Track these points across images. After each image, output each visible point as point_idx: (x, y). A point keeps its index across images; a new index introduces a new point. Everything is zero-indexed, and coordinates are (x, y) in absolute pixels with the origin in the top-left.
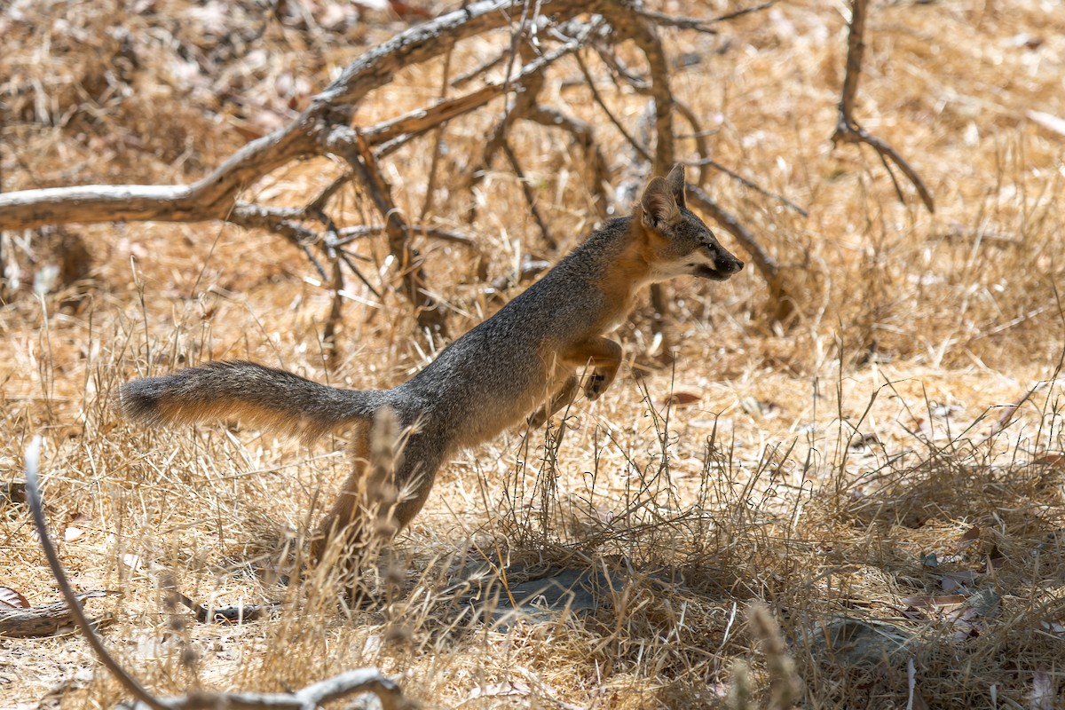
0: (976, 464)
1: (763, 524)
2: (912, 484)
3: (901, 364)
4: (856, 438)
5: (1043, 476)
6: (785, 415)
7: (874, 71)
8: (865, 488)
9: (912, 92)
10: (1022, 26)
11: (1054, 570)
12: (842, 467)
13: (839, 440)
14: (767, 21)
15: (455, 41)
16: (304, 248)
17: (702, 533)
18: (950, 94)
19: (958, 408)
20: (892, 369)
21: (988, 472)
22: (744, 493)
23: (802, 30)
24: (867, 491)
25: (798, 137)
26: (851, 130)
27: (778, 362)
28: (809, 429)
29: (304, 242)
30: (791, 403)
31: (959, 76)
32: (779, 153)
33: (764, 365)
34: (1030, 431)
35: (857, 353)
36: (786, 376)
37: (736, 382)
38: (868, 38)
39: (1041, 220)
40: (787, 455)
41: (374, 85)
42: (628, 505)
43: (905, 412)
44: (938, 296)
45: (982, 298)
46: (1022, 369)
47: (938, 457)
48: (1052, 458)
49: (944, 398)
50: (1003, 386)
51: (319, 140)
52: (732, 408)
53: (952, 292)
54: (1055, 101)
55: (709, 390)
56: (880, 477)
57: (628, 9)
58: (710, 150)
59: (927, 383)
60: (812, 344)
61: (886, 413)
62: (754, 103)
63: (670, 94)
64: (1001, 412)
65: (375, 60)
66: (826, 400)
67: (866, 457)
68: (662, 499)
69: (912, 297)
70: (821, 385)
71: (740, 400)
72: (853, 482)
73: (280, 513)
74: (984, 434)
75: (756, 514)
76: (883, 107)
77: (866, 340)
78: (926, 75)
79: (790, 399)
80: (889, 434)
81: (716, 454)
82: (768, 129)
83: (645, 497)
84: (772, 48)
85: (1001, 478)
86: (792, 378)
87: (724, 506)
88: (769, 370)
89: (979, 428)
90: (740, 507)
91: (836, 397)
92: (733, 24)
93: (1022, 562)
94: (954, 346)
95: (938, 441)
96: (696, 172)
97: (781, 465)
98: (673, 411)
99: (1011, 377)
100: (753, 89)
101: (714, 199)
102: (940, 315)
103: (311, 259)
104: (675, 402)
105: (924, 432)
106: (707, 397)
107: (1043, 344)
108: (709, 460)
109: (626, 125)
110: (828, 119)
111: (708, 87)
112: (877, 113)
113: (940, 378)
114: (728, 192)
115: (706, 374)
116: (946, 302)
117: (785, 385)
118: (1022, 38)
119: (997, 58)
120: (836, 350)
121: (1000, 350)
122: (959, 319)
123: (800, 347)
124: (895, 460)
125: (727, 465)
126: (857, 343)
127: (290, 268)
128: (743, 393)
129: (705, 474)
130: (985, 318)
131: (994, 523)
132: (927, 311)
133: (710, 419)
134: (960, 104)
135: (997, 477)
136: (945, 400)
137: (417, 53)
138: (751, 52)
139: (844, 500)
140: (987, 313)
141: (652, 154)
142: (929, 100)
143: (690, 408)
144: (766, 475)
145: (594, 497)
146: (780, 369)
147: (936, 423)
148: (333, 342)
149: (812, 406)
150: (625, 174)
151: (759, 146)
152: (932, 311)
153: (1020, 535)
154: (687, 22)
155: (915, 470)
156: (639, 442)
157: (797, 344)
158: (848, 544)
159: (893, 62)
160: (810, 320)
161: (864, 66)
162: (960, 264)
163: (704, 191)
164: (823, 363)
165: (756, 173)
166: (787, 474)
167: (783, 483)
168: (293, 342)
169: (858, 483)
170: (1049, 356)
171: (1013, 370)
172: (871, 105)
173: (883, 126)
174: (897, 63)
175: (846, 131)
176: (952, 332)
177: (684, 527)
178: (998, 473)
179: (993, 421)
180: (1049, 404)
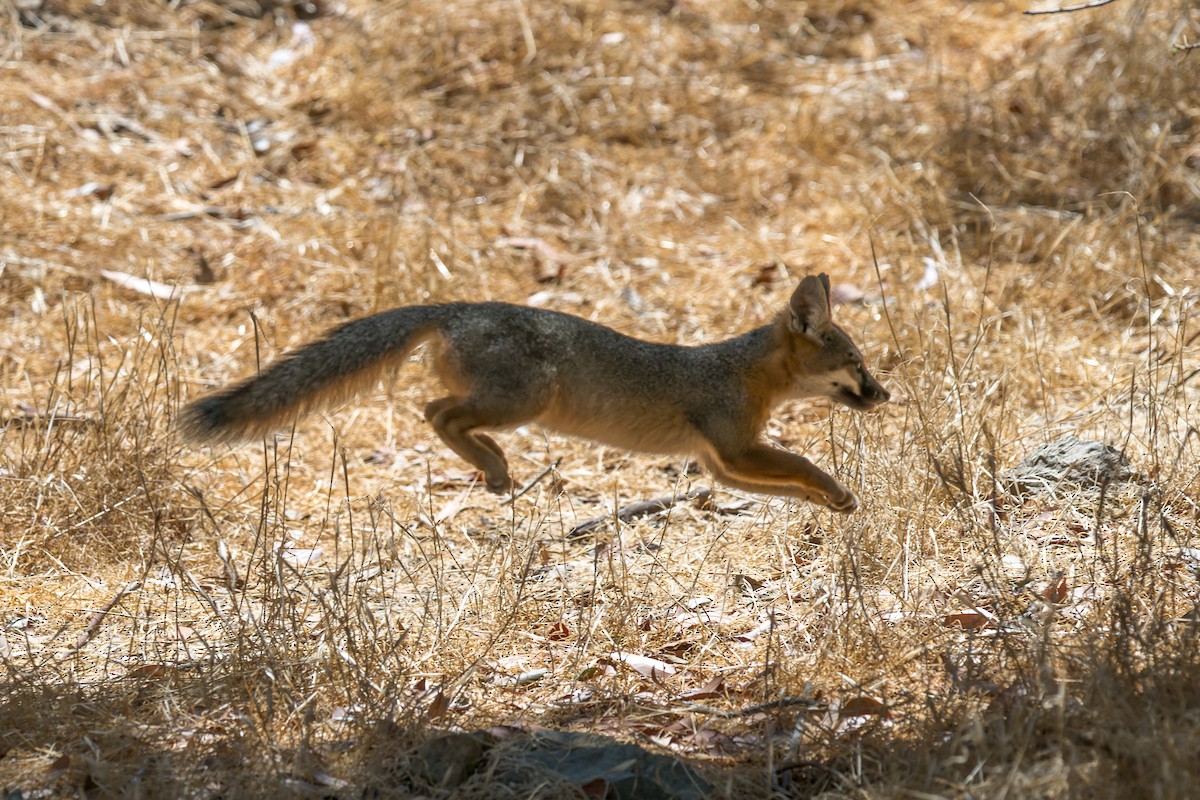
0: (62, 682)
5: (140, 690)
10: (90, 174)
18: (10, 256)
19: (39, 618)
21: (76, 691)
31: (19, 235)
34: (123, 639)
39: (123, 395)
44: (9, 490)
45: (59, 489)
46: (110, 568)
47: (17, 676)
48: (150, 668)
49: (22, 607)
50: (91, 589)
53: (25, 486)
54: (131, 258)
64: (89, 619)
85: (92, 696)
89: (64, 640)
93: (120, 792)
94: (30, 547)
95: (16, 658)
99: (98, 579)
102: (12, 513)
107: (133, 539)
113: (16, 585)
116: (18, 497)
118: (88, 188)
119: (62, 211)
121: (83, 548)
122: (35, 515)
130: (65, 513)
131: (87, 749)
134: (22, 266)
135: (88, 695)
136: (23, 610)
140: (65, 506)
147: (13, 637)
153: (118, 760)
162: (31, 452)
170: (140, 552)
171: (100, 571)
176: (27, 531)
178: (88, 691)
179: (80, 631)
180: (142, 608)
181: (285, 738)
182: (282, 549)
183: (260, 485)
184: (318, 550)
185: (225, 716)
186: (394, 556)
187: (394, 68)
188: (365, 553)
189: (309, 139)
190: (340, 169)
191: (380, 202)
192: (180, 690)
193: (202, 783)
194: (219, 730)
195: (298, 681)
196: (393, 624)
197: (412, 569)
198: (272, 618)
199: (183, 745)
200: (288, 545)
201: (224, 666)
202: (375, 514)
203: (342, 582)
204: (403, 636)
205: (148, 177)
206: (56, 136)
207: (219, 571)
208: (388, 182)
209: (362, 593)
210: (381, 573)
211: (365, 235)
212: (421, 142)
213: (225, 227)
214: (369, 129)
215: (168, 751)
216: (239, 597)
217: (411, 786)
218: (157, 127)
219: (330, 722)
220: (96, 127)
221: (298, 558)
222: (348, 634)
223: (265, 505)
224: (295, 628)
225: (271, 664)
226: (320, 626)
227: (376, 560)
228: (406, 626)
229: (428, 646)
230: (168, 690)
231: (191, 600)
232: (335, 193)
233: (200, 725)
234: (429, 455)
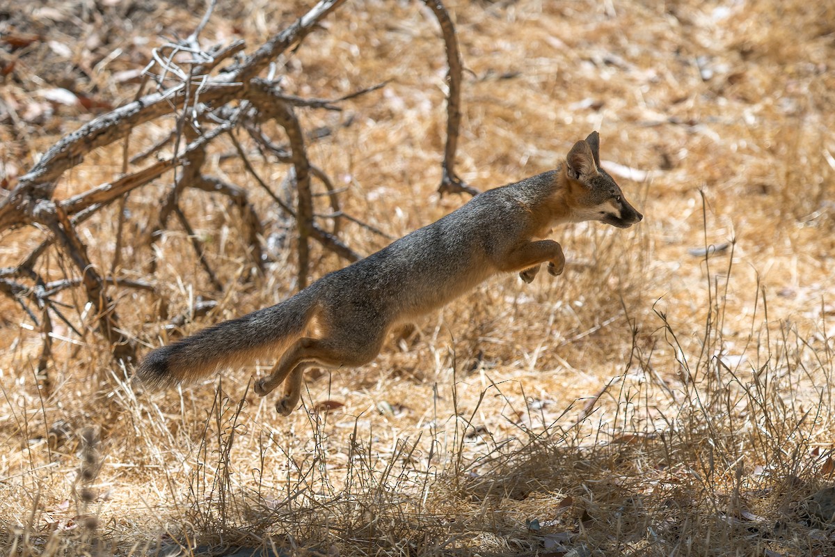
0: (566, 446)
1: (399, 503)
2: (517, 465)
3: (503, 368)
4: (470, 430)
5: (621, 453)
6: (412, 415)
7: (470, 135)
8: (479, 470)
9: (501, 149)
10: (586, 92)
11: (633, 528)
12: (459, 454)
13: (456, 432)
14: (382, 98)
15: (131, 127)
16: (19, 300)
17: (350, 512)
18: (532, 150)
19: (551, 402)
20: (496, 373)
21: (576, 452)
22: (382, 479)
23: (411, 105)
24: (481, 472)
25: (412, 191)
26: (453, 182)
27: (405, 372)
28: (432, 425)
29: (18, 296)
30: (417, 405)
31: (538, 135)
32: (397, 204)
33: (394, 376)
34: (609, 417)
35: (467, 362)
36: (411, 383)
37: (372, 390)
38: (463, 109)
39: (610, 248)
40: (415, 446)
41: (68, 166)
42: (289, 494)
43: (508, 407)
44: (530, 313)
45: (565, 312)
46: (600, 367)
47: (536, 442)
48: (627, 438)
49: (539, 394)
50: (586, 382)
51: (26, 212)
52: (369, 410)
53: (541, 309)
54: (616, 151)
55: (351, 398)
56: (491, 460)
57: (269, 94)
58: (341, 204)
59: (525, 383)
60: (431, 356)
61: (494, 409)
62: (375, 165)
63: (307, 161)
64: (585, 402)
65: (68, 146)
66: (444, 400)
67: (479, 445)
68: (317, 487)
69: (509, 315)
70: (440, 389)
71: (376, 405)
72: (470, 465)
73: (10, 515)
74: (572, 421)
75: (392, 495)
76: (479, 163)
77: (474, 350)
78: (512, 135)
79: (415, 401)
80: (497, 425)
81: (358, 449)
82: (388, 185)
83: (303, 486)
84: (388, 120)
85: (588, 456)
86: (416, 384)
87: (366, 491)
88: (398, 379)
89: (568, 417)
90: (380, 490)
91: (452, 398)
92: (355, 102)
93: (607, 523)
94: (545, 352)
95: (535, 429)
96: (331, 222)
97: (410, 454)
98: (322, 416)
99: (591, 375)
100: (374, 153)
101: (347, 244)
102: (533, 328)
103: (25, 308)
104: (323, 409)
105: (524, 422)
106: (349, 403)
107: (616, 347)
108: (353, 454)
109: (273, 188)
110: (435, 175)
111: (337, 154)
112: (474, 168)
113: (535, 378)
114: (358, 238)
115: (347, 385)
116: (537, 317)
117: (411, 391)
118: (587, 103)
119: (568, 119)
120: (450, 360)
121: (582, 353)
122: (548, 330)
123: (422, 359)
124: (502, 446)
125: (367, 457)
126: (467, 353)
127: (9, 317)
128: (378, 398)
129: (350, 466)
130: (569, 328)
131: (584, 492)
132: (522, 325)
133: (352, 421)
134: (540, 157)
135: (585, 455)
136: (540, 395)
137: (101, 138)
138: (371, 123)
139: (463, 480)
140: (570, 324)
141: (295, 210)
142: (516, 156)
143: (336, 413)
144: (399, 463)
145: (262, 489)
146: (406, 378)
147: (533, 414)
148: (46, 375)
149: (433, 406)
150: (275, 227)
151: (381, 200)
152: (526, 325)
153: (605, 501)
154: (317, 102)
155: (519, 453)
156: (296, 443)
157: (419, 357)
158: (467, 516)
159: (485, 126)
160: (429, 337)
161: (461, 131)
162: (546, 286)
163: (338, 237)
164: (441, 371)
165: (379, 221)
166: (417, 462)
167: (413, 469)
168: (14, 376)
169: (473, 466)
170: (621, 356)
171: (593, 368)
172: (469, 162)
173: (479, 178)
174: (488, 127)
175: (450, 184)
176: (543, 340)
177: (335, 509)
178: (585, 453)
179: (579, 411)
180: (623, 395)
181: (722, 487)
182: (720, 354)
183: (704, 311)
184: (745, 357)
185: (680, 471)
186: (798, 361)
187: (799, 21)
188: (778, 359)
189: (739, 70)
190: (761, 91)
191: (790, 115)
192: (649, 452)
193: (664, 517)
194: (675, 481)
195: (731, 448)
196: (797, 409)
197: (810, 371)
198: (713, 403)
199: (651, 490)
200: (724, 353)
201: (679, 436)
202: (786, 332)
203: (762, 379)
204: (804, 418)
205: (628, 95)
206: (565, 67)
207: (676, 370)
208: (795, 101)
209: (775, 387)
210: (789, 373)
211: (779, 137)
212: (818, 73)
213: (681, 131)
214: (782, 63)
215: (640, 495)
216: (690, 389)
217: (809, 522)
218: (634, 61)
219: (753, 476)
220: (591, 60)
221: (731, 362)
222: (766, 415)
223: (709, 325)
224: (729, 410)
225: (712, 436)
226: (747, 409)
227: (785, 363)
228: (806, 411)
229: (821, 425)
230: (640, 452)
231: (656, 390)
232: (758, 108)
233: (663, 477)
234: (823, 292)
